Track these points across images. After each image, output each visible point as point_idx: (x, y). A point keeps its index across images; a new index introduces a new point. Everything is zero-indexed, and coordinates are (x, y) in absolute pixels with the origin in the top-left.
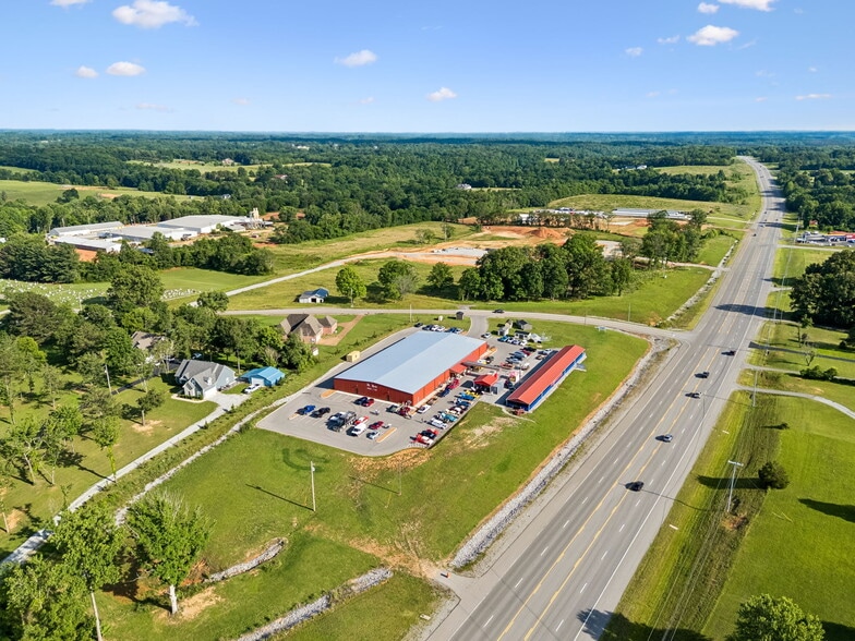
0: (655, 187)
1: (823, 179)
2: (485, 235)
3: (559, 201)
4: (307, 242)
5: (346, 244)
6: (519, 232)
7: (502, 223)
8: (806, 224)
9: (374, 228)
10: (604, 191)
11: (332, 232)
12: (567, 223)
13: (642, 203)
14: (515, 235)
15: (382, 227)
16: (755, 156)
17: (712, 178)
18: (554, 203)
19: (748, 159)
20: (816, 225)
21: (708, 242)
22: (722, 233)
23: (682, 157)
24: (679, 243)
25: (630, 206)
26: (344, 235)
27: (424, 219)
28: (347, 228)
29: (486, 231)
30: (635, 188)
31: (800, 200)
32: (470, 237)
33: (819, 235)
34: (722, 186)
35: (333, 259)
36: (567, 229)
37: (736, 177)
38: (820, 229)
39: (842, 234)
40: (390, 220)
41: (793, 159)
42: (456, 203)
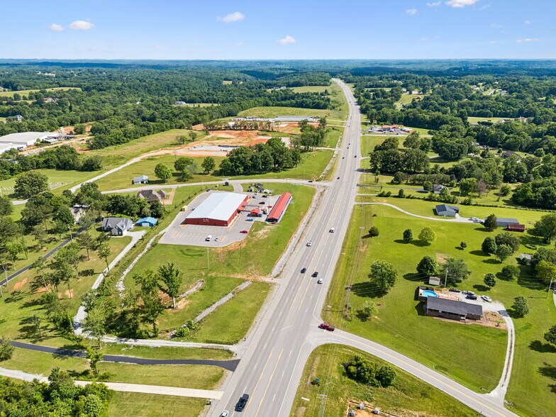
0: (294, 101)
1: (377, 95)
2: (212, 137)
3: (243, 112)
4: (108, 148)
5: (134, 147)
6: (230, 134)
7: (219, 129)
8: (372, 122)
9: (144, 135)
10: (267, 105)
11: (122, 141)
12: (256, 128)
13: (290, 112)
14: (228, 136)
15: (148, 134)
16: (342, 79)
17: (322, 94)
18: (241, 113)
19: (338, 81)
20: (376, 122)
21: (329, 134)
22: (333, 129)
23: (304, 80)
24: (318, 137)
25: (283, 114)
26: (128, 141)
27: (171, 128)
28: (129, 137)
29: (212, 134)
30: (283, 102)
31: (367, 108)
32: (204, 139)
33: (379, 127)
34: (328, 100)
35: (132, 157)
36: (257, 131)
37: (334, 93)
38: (378, 124)
39: (388, 126)
40: (152, 130)
41: (361, 82)
42: (187, 117)
